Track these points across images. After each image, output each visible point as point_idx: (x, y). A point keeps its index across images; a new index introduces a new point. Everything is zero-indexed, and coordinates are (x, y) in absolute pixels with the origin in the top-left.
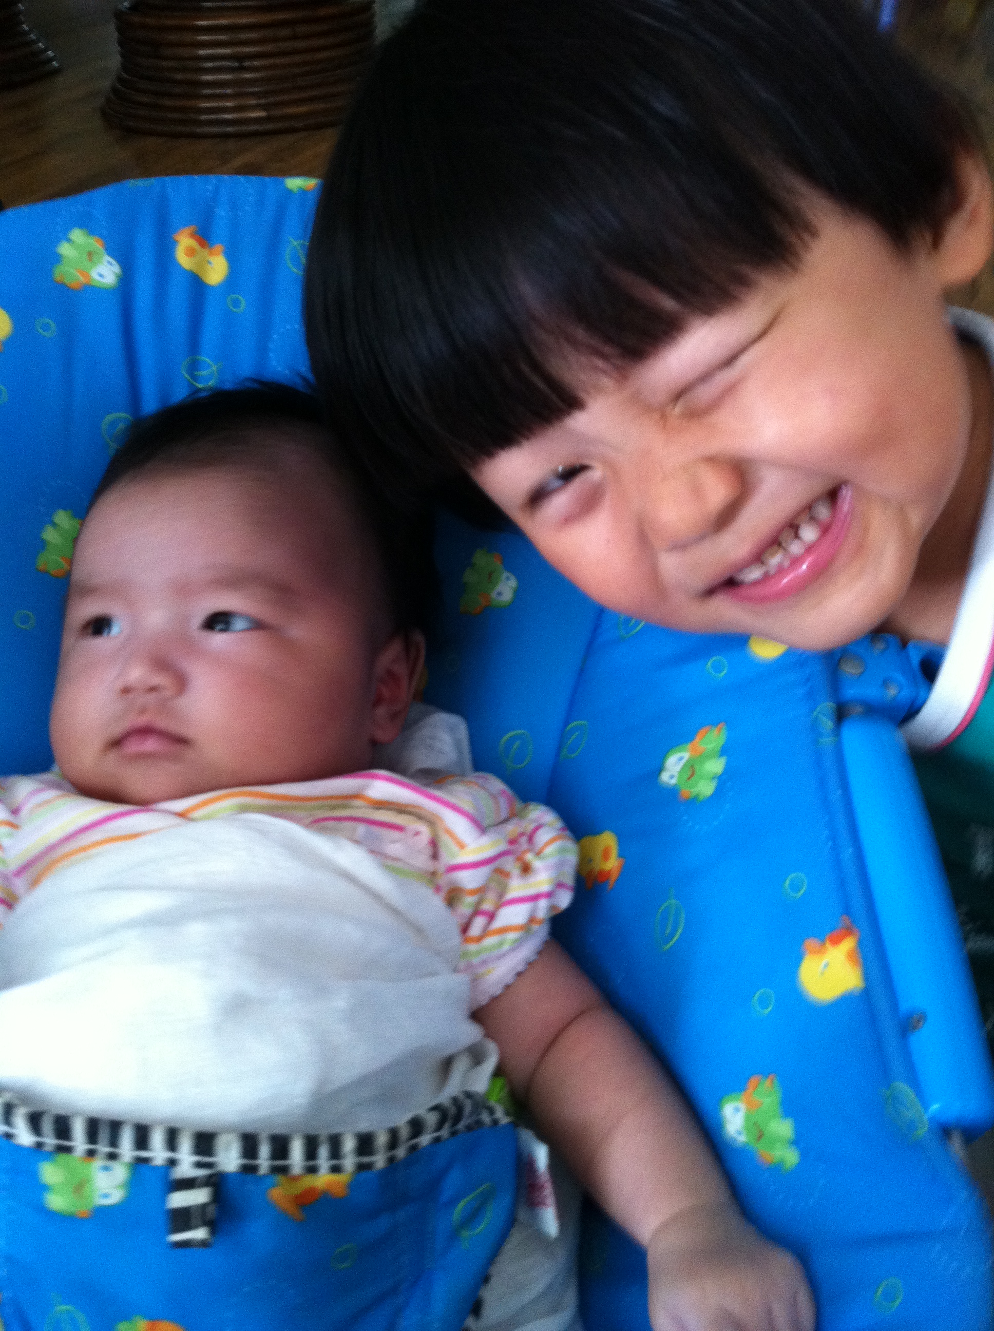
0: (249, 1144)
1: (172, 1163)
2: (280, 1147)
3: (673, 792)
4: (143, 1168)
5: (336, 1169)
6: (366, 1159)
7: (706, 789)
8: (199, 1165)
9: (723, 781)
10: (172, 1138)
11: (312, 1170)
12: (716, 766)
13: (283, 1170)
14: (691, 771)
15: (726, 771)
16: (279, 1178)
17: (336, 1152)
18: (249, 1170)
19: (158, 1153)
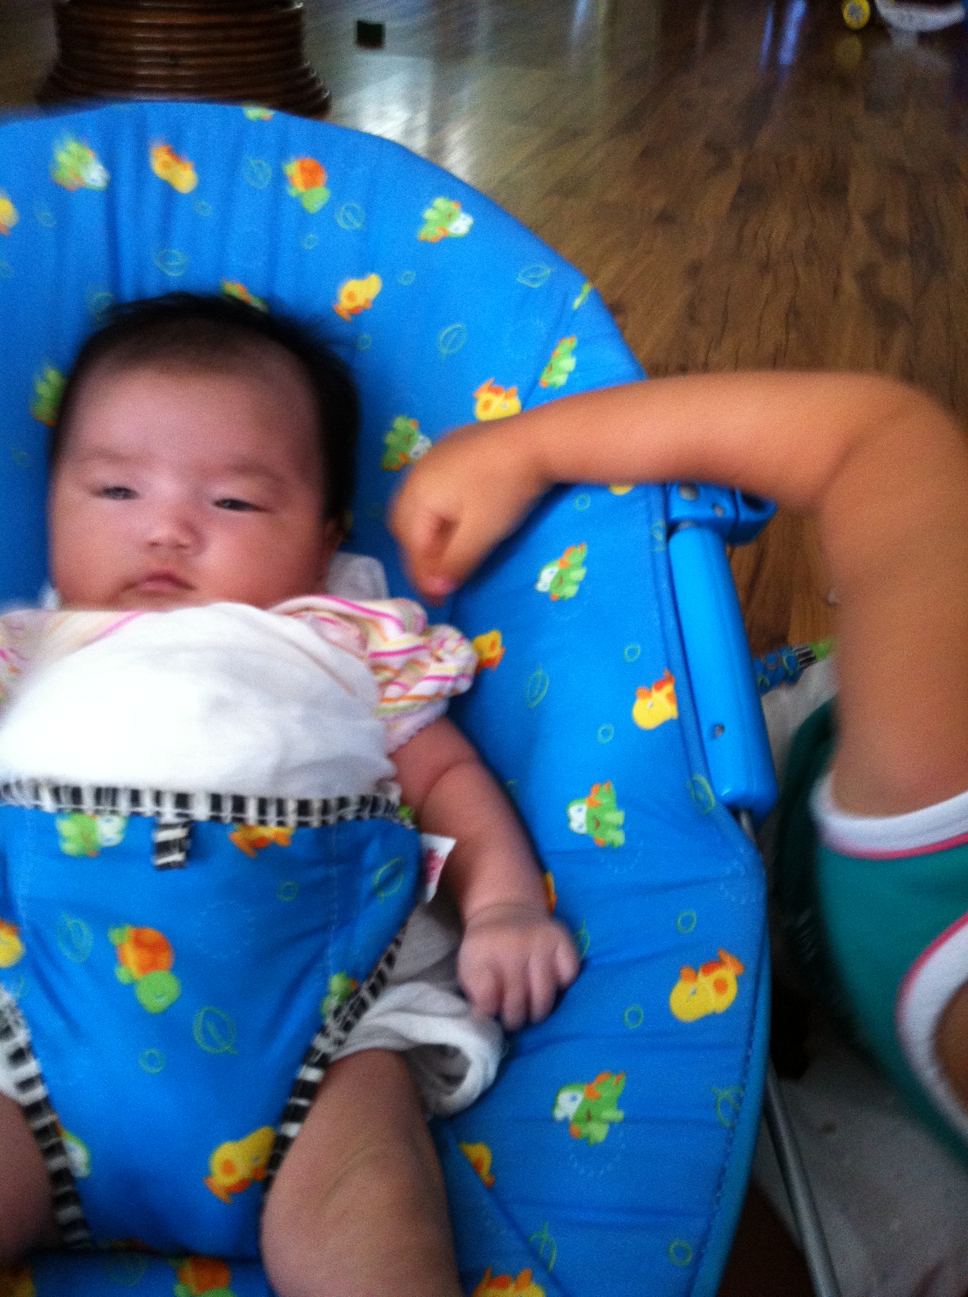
0: (216, 801)
1: (158, 814)
2: (239, 803)
3: (546, 596)
4: (137, 820)
5: (281, 824)
6: (303, 819)
7: (570, 591)
8: (179, 815)
9: (582, 585)
10: (158, 797)
11: (263, 823)
12: (579, 574)
13: (240, 821)
14: (560, 580)
15: (587, 577)
16: (237, 826)
17: (281, 811)
18: (215, 819)
19: (147, 807)
